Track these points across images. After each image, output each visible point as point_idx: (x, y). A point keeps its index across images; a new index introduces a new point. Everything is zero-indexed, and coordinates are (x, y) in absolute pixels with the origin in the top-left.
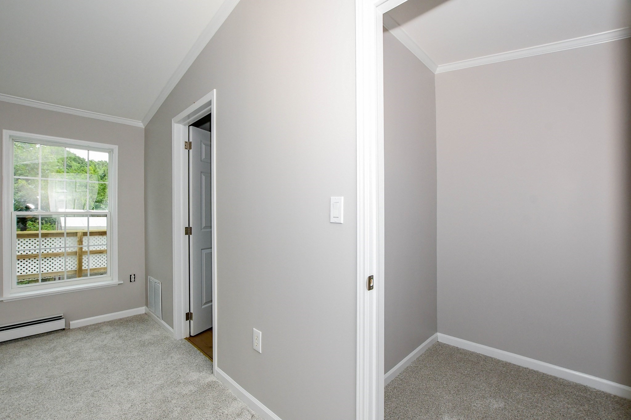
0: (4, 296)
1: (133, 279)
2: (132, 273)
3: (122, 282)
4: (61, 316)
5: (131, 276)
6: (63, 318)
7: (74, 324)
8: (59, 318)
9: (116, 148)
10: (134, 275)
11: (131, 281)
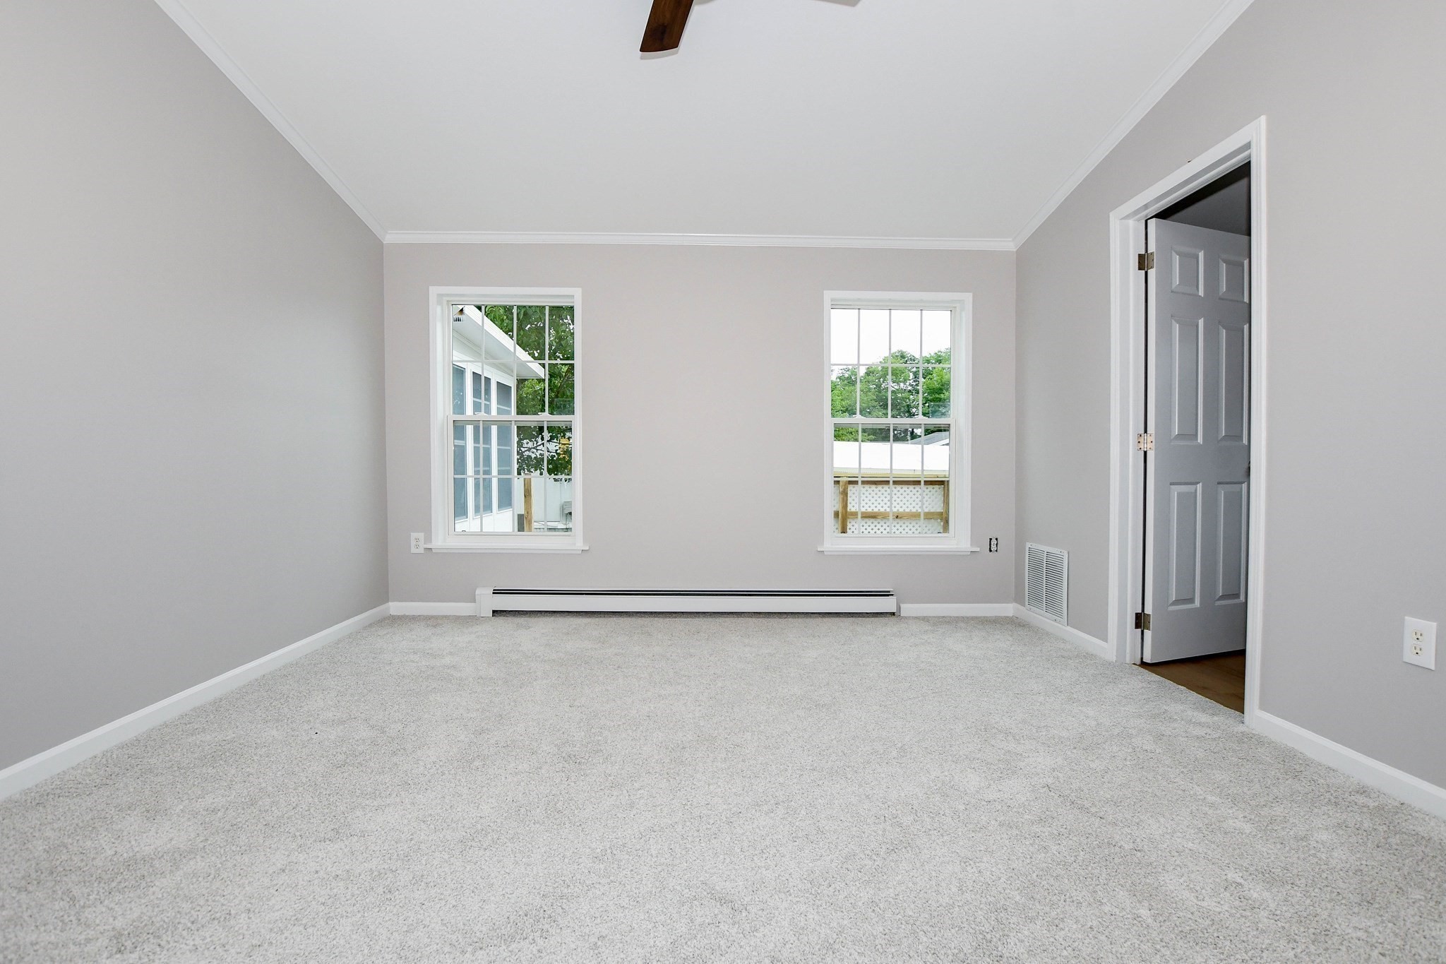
0: (825, 546)
1: (993, 548)
2: (994, 536)
3: (978, 549)
4: (889, 592)
5: (991, 539)
6: (892, 595)
7: (908, 609)
8: (886, 594)
9: (968, 297)
10: (997, 539)
11: (991, 551)
